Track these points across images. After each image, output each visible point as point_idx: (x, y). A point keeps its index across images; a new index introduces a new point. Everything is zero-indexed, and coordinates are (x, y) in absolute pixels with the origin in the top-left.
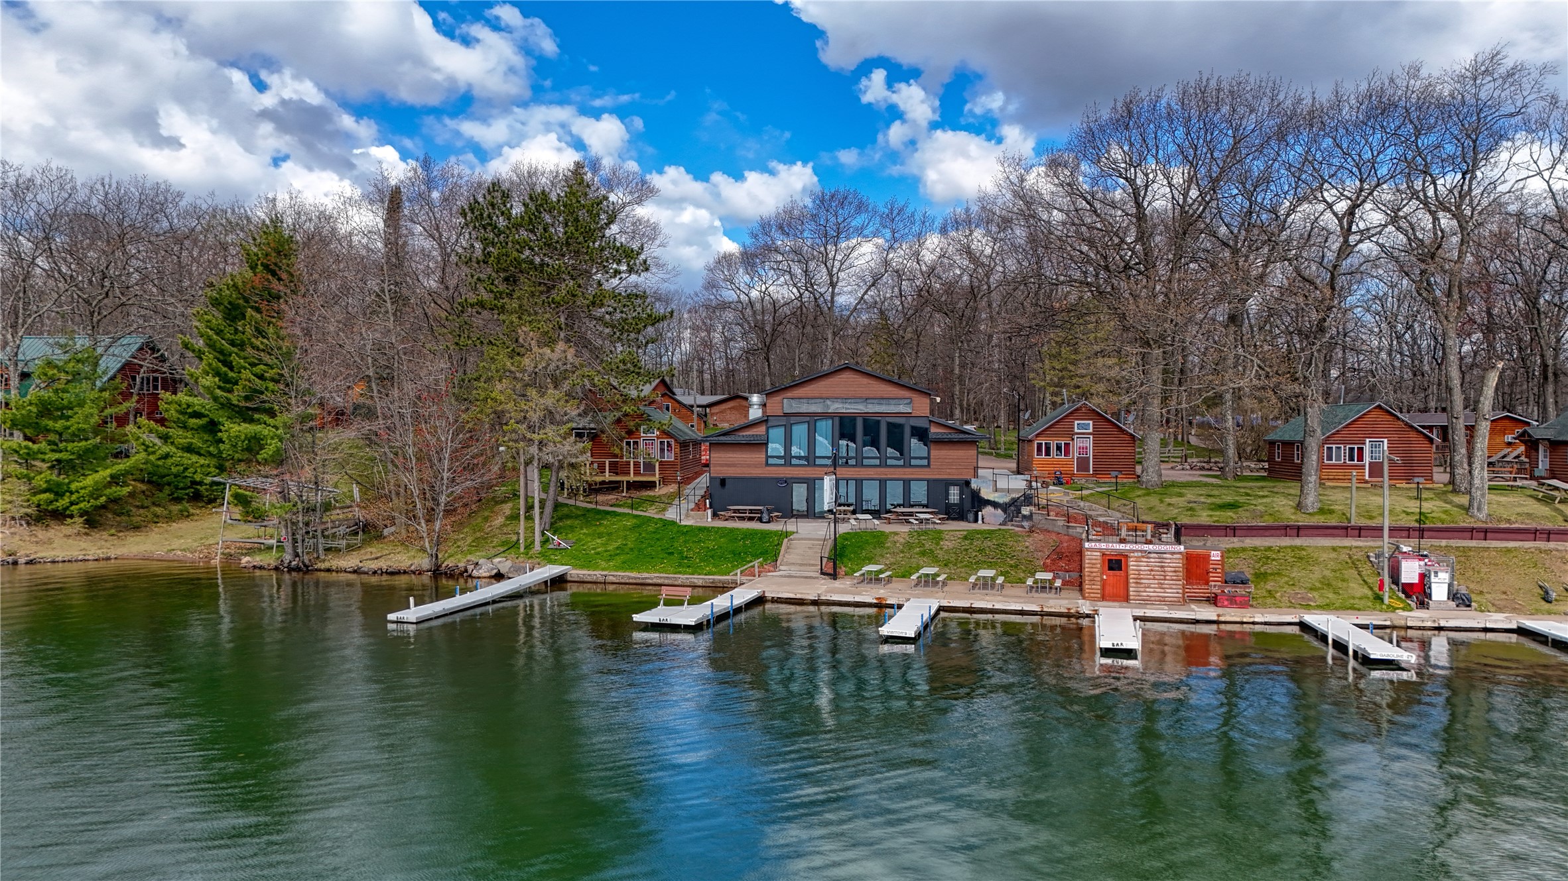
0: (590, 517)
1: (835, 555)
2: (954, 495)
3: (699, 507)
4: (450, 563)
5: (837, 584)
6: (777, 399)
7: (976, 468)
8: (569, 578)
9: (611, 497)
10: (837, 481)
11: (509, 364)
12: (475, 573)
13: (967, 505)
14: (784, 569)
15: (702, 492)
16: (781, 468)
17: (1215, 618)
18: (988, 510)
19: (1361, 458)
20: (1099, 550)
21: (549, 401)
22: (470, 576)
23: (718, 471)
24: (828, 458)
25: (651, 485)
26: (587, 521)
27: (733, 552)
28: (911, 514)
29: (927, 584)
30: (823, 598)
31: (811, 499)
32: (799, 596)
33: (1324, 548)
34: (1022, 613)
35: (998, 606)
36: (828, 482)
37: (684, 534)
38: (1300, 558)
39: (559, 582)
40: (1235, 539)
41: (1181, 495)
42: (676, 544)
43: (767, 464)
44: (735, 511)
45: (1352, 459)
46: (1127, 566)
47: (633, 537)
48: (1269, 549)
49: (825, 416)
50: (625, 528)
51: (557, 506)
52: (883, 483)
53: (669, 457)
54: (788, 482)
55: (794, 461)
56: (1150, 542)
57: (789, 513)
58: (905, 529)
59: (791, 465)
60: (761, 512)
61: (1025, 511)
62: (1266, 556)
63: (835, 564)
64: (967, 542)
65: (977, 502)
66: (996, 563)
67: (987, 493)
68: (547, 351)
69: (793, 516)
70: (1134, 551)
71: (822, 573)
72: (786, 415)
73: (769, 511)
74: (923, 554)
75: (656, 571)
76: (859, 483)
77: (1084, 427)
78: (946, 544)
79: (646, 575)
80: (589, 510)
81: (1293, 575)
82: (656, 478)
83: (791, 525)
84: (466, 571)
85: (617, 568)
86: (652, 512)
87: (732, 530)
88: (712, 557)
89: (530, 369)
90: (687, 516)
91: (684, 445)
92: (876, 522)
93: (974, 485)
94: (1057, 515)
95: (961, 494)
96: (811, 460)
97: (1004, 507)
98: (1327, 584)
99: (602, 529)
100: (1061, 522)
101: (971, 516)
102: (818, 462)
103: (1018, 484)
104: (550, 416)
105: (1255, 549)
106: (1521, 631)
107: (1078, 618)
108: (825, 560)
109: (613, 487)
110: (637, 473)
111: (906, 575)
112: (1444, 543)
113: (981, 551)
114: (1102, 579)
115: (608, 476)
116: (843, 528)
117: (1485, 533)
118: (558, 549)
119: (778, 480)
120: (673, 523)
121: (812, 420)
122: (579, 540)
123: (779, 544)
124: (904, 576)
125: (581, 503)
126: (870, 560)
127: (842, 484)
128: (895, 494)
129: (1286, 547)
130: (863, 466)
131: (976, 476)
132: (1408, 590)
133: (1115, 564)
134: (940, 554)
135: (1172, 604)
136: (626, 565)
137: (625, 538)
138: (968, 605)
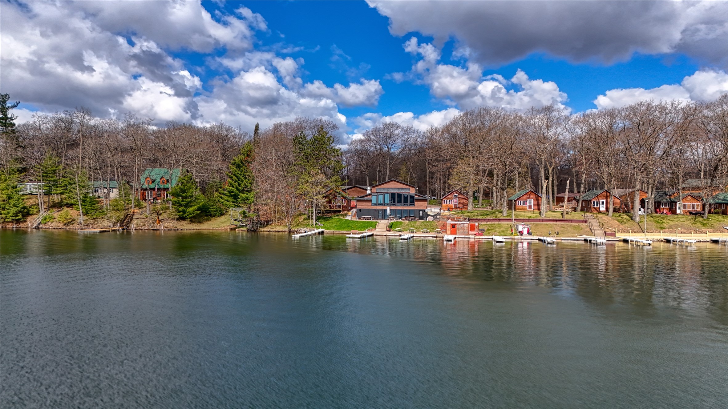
0: (325, 219)
2: (421, 214)
3: (354, 216)
4: (293, 229)
5: (390, 232)
6: (375, 188)
7: (426, 207)
8: (324, 232)
9: (329, 214)
12: (301, 231)
13: (424, 216)
14: (377, 229)
15: (355, 213)
16: (376, 207)
17: (474, 237)
18: (429, 217)
19: (526, 204)
20: (451, 223)
21: (318, 189)
23: (358, 207)
24: (388, 204)
25: (340, 211)
27: (364, 226)
28: (409, 218)
29: (412, 232)
30: (387, 235)
31: (383, 214)
32: (381, 234)
33: (505, 224)
34: (432, 237)
35: (426, 236)
37: (350, 222)
38: (499, 226)
39: (322, 233)
40: (483, 222)
41: (476, 213)
42: (350, 225)
43: (372, 206)
44: (364, 217)
45: (524, 204)
46: (456, 226)
47: (338, 223)
48: (493, 224)
49: (387, 193)
50: (336, 221)
52: (402, 210)
53: (345, 204)
54: (378, 210)
55: (379, 205)
56: (462, 221)
57: (378, 218)
58: (408, 221)
60: (370, 217)
61: (438, 217)
62: (491, 225)
63: (390, 228)
64: (423, 224)
65: (428, 215)
66: (428, 228)
67: (429, 213)
69: (380, 218)
70: (458, 223)
71: (387, 230)
72: (377, 193)
73: (373, 217)
74: (411, 226)
76: (396, 210)
77: (456, 196)
80: (325, 217)
81: (496, 229)
82: (341, 209)
83: (379, 221)
84: (298, 231)
85: (336, 230)
86: (342, 218)
87: (363, 222)
88: (361, 226)
89: (314, 181)
90: (351, 218)
91: (349, 200)
92: (400, 220)
93: (426, 211)
94: (445, 217)
95: (423, 213)
96: (384, 205)
97: (433, 216)
98: (503, 231)
99: (330, 221)
101: (425, 219)
102: (386, 205)
103: (438, 211)
106: (539, 240)
108: (387, 227)
109: (331, 212)
110: (336, 208)
112: (533, 223)
113: (426, 226)
114: (451, 230)
115: (328, 209)
116: (392, 221)
117: (542, 220)
118: (320, 226)
119: (375, 210)
120: (348, 220)
121: (384, 193)
122: (325, 224)
123: (376, 225)
124: (406, 231)
126: (398, 227)
129: (497, 224)
130: (397, 205)
131: (426, 209)
132: (520, 232)
133: (454, 226)
134: (415, 226)
135: (466, 235)
136: (338, 229)
137: (336, 223)
138: (420, 236)
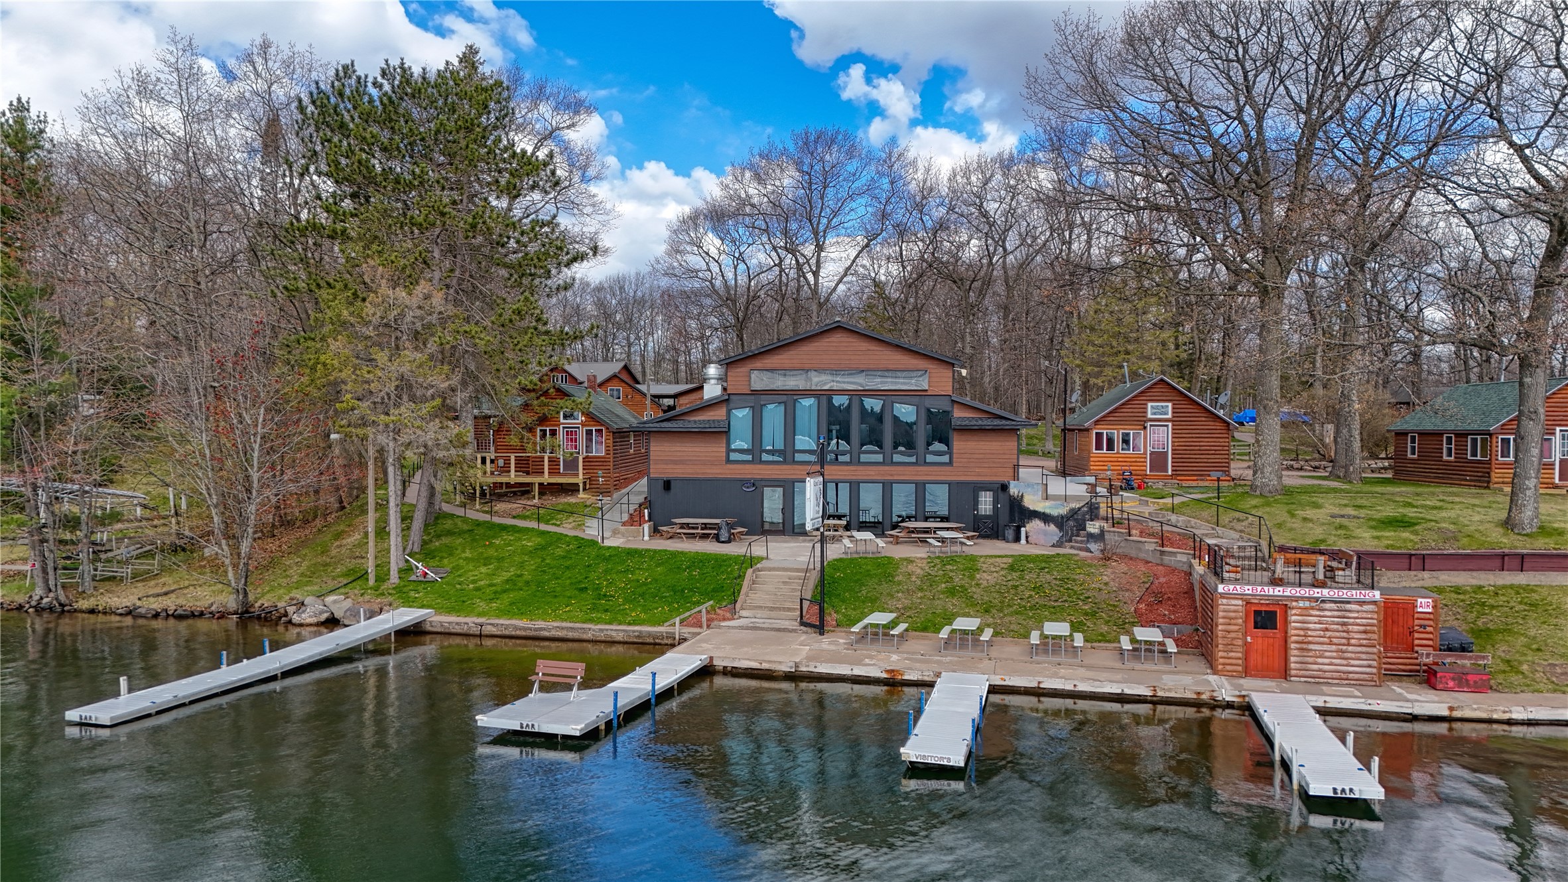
0: (479, 534)
1: (822, 593)
2: (986, 502)
3: (635, 520)
4: (266, 600)
5: (826, 643)
6: (741, 370)
7: (1016, 467)
8: (428, 628)
9: (515, 506)
10: (825, 483)
11: (345, 313)
12: (296, 619)
13: (1004, 518)
14: (746, 617)
15: (641, 499)
16: (747, 466)
17: (1446, 713)
18: (1035, 526)
20: (1241, 596)
22: (290, 622)
23: (659, 470)
24: (811, 452)
25: (572, 489)
26: (474, 540)
27: (673, 589)
28: (927, 531)
29: (963, 645)
30: (804, 669)
31: (789, 506)
32: (765, 666)
34: (1122, 698)
35: (1083, 687)
36: (811, 488)
37: (607, 559)
38: (1533, 605)
39: (411, 634)
40: (1426, 574)
41: (1317, 506)
42: (593, 576)
43: (728, 461)
44: (682, 526)
46: (1286, 622)
47: (532, 564)
48: (1479, 589)
49: (807, 393)
50: (525, 551)
51: (435, 518)
52: (887, 487)
53: (599, 451)
54: (757, 486)
55: (765, 457)
56: (1323, 585)
57: (761, 529)
58: (919, 552)
59: (761, 462)
60: (717, 527)
61: (1093, 527)
62: (1478, 601)
63: (822, 611)
64: (1015, 575)
65: (1018, 514)
66: (1063, 609)
67: (1032, 502)
68: (401, 293)
69: (764, 533)
70: (1297, 599)
71: (802, 624)
72: (755, 393)
73: (731, 526)
74: (952, 592)
75: (558, 618)
76: (855, 487)
77: (1160, 410)
78: (985, 578)
79: (540, 624)
80: (478, 524)
81: (1532, 632)
82: (580, 479)
83: (759, 547)
84: (286, 615)
85: (502, 613)
86: (567, 528)
87: (675, 554)
88: (642, 595)
89: (375, 320)
90: (615, 532)
91: (620, 435)
92: (881, 542)
93: (1014, 490)
94: (1141, 534)
95: (996, 501)
96: (789, 457)
97: (1059, 522)
99: (491, 552)
100: (1151, 545)
101: (1010, 533)
102: (798, 457)
103: (1076, 489)
104: (405, 388)
105: (1457, 590)
107: (1213, 708)
108: (806, 604)
109: (523, 490)
110: (554, 471)
111: (928, 626)
113: (1038, 589)
114: (1246, 643)
115: (513, 477)
116: (834, 551)
118: (424, 581)
119: (744, 482)
120: (593, 543)
121: (789, 398)
122: (457, 568)
123: (741, 577)
124: (925, 629)
125: (476, 513)
126: (876, 604)
127: (831, 486)
128: (903, 502)
129: (1504, 587)
130: (859, 463)
131: (1016, 477)
133: (1267, 618)
134: (977, 593)
135: (1361, 684)
136: (519, 608)
137: (521, 565)
138: (1034, 684)
